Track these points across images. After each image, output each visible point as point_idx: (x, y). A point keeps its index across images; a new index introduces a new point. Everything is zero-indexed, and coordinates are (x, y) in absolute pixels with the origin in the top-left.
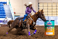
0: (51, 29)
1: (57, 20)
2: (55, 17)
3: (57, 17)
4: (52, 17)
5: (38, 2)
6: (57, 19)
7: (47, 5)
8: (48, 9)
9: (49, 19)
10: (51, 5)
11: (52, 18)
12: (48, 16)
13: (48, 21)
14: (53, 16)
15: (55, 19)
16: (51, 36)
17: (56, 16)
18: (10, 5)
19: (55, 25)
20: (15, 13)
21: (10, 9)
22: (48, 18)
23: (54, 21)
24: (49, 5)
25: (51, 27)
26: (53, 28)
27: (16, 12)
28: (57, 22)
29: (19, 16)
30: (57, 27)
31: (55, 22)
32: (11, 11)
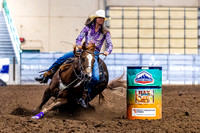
0: (150, 98)
1: (171, 68)
2: (165, 57)
3: (171, 57)
4: (153, 57)
5: (105, 2)
6: (171, 62)
7: (134, 14)
8: (138, 28)
9: (144, 63)
10: (151, 14)
11: (153, 61)
12: (141, 51)
13: (140, 68)
14: (157, 51)
15: (166, 62)
16: (148, 122)
17: (166, 51)
18: (7, 12)
19: (165, 82)
20: (23, 40)
21: (8, 26)
22: (141, 59)
23: (160, 68)
24: (142, 14)
25: (151, 91)
26: (158, 93)
27: (26, 39)
28: (170, 73)
29: (38, 51)
30: (169, 91)
31: (164, 72)
32: (11, 35)
